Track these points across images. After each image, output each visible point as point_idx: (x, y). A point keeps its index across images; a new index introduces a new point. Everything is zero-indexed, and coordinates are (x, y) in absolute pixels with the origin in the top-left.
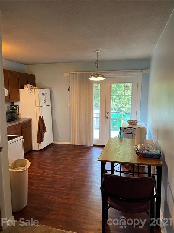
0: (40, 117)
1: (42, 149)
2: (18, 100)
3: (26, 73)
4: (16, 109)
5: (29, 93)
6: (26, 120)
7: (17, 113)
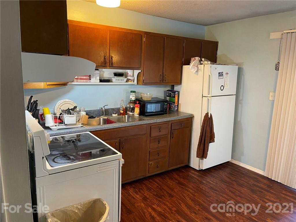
0: (206, 114)
1: (203, 169)
2: (180, 82)
3: (205, 40)
4: (174, 97)
5: (194, 72)
6: (185, 116)
7: (174, 103)
